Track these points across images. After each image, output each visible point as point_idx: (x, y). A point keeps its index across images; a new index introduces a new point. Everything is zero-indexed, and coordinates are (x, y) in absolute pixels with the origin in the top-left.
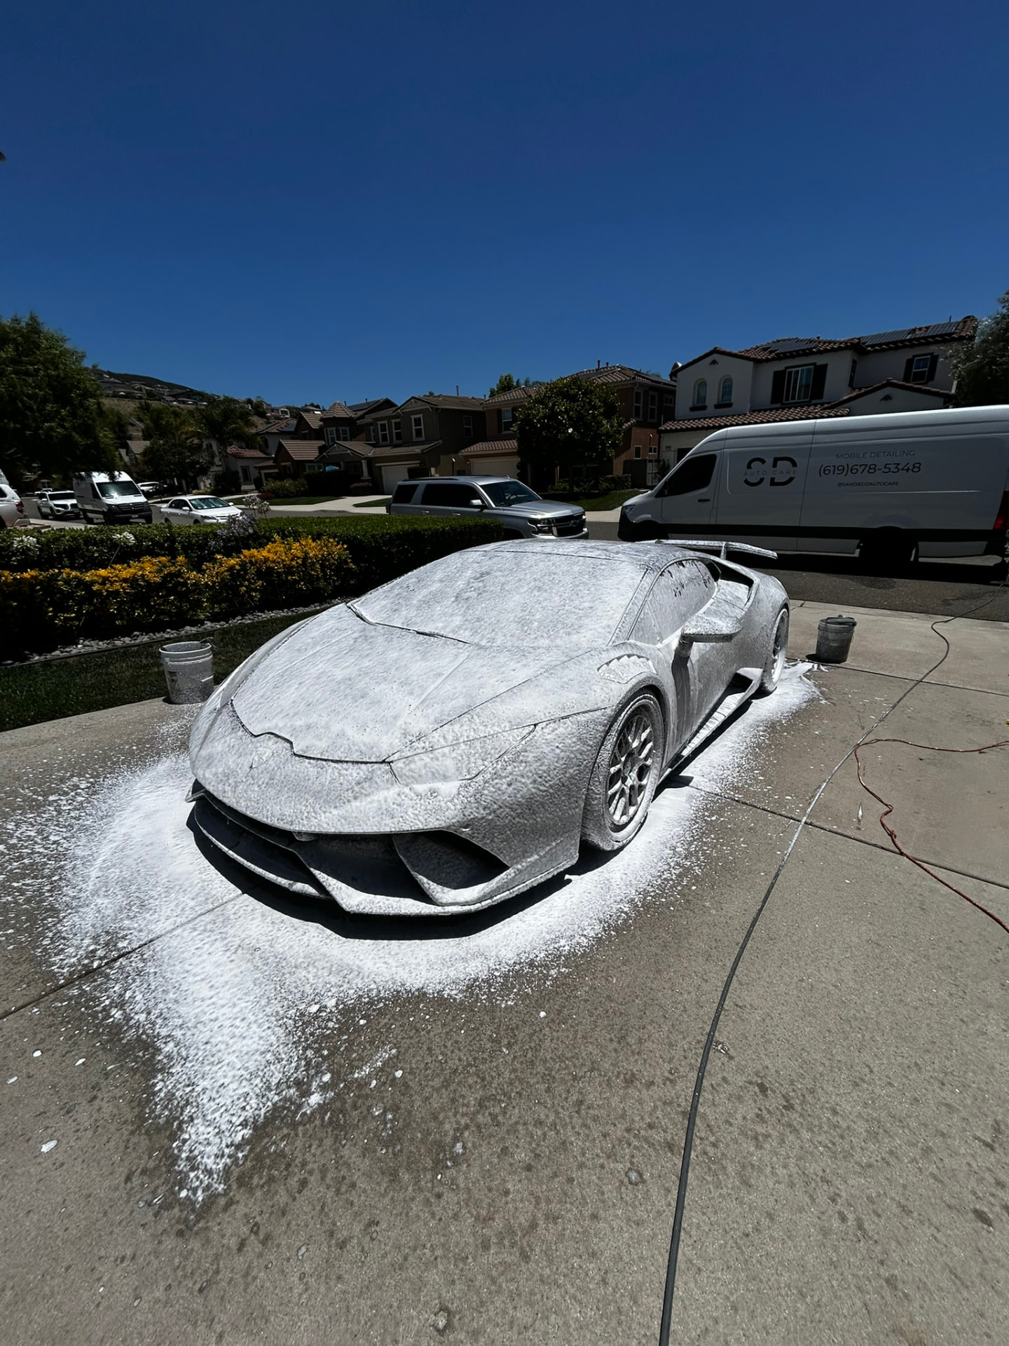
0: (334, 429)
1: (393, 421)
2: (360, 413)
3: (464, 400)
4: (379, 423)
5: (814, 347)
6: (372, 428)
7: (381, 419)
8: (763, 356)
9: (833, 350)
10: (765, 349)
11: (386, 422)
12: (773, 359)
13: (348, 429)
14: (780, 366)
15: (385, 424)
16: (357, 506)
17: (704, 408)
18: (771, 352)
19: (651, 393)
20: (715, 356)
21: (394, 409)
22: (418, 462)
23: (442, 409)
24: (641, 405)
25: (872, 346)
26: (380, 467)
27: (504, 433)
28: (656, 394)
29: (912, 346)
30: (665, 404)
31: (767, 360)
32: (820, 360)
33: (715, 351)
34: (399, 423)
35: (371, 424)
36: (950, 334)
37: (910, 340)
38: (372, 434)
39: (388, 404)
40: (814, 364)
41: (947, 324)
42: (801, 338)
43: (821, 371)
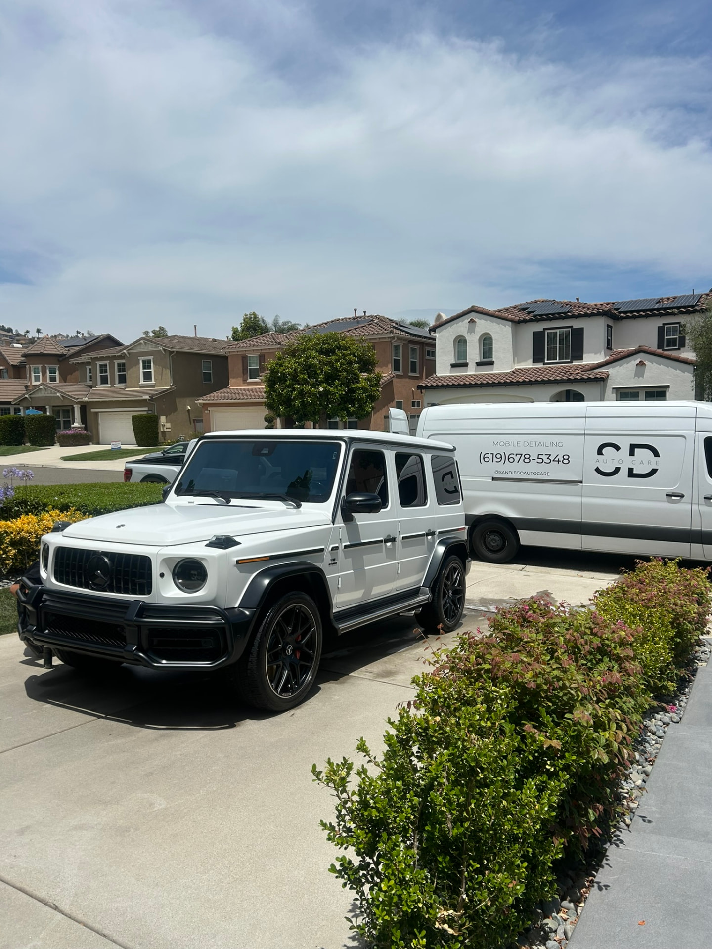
0: (40, 366)
1: (116, 362)
2: (73, 350)
3: (203, 341)
4: (99, 363)
5: (568, 312)
6: (88, 367)
7: (102, 359)
8: (523, 316)
9: (586, 315)
10: (524, 310)
11: (107, 362)
12: (531, 321)
13: (57, 367)
14: (539, 327)
15: (106, 365)
16: (66, 459)
17: (466, 365)
18: (529, 313)
19: (411, 346)
20: (473, 316)
21: (120, 348)
22: (147, 409)
23: (177, 352)
24: (401, 358)
25: (625, 312)
26: (97, 413)
27: (250, 380)
28: (417, 347)
29: (661, 315)
30: (428, 357)
31: (525, 321)
32: (576, 324)
33: (473, 310)
34: (124, 365)
35: (88, 363)
36: (692, 307)
37: (658, 310)
38: (88, 375)
39: (110, 341)
40: (571, 327)
41: (691, 296)
42: (558, 300)
43: (578, 335)
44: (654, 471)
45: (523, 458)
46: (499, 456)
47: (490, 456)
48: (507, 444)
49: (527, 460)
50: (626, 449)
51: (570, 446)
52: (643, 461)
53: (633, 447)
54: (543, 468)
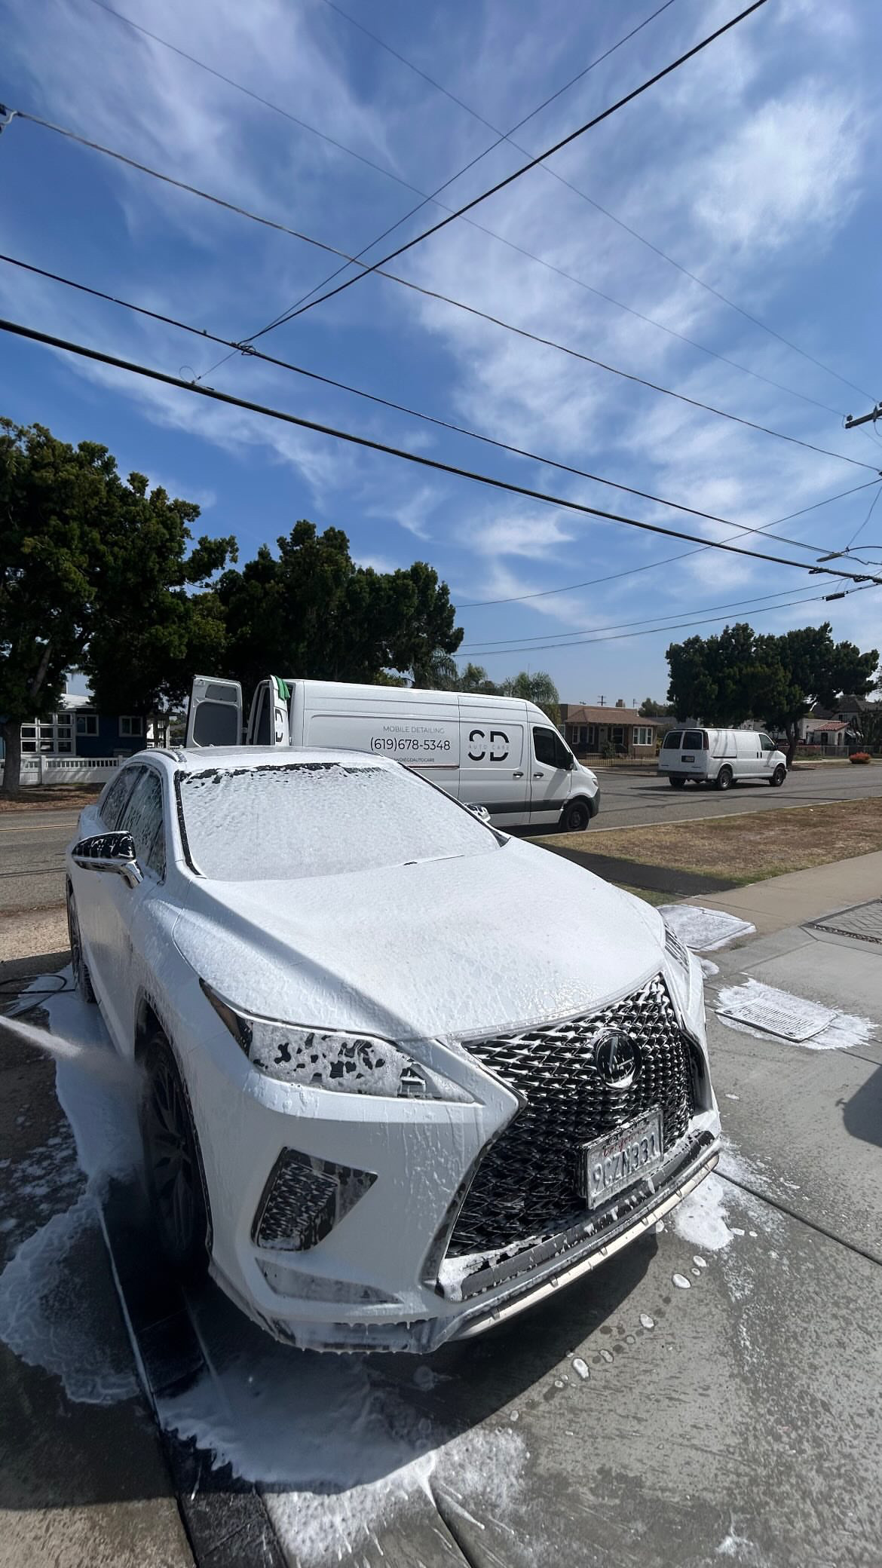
44: (506, 754)
45: (412, 744)
46: (390, 742)
47: (382, 742)
48: (397, 729)
49: (415, 747)
50: (488, 736)
51: (450, 732)
52: (498, 747)
53: (493, 734)
54: (429, 754)
